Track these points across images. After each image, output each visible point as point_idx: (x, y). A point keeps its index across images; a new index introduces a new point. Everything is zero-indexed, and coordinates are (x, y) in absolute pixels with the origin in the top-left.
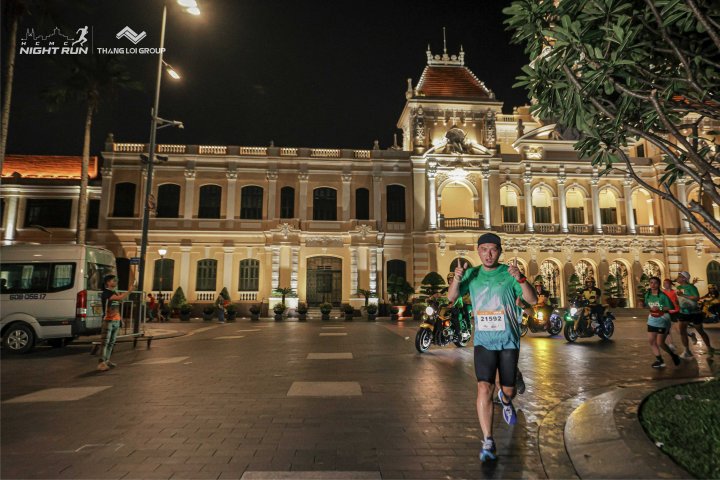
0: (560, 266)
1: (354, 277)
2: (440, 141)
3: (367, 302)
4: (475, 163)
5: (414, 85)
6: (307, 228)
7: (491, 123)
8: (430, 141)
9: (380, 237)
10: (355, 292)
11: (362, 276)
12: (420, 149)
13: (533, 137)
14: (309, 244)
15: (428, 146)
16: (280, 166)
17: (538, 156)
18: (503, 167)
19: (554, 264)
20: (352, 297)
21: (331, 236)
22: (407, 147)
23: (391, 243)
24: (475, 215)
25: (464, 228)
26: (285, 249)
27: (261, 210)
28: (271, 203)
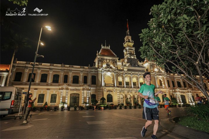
0: (132, 96)
1: (83, 99)
2: (104, 66)
3: (86, 105)
4: (113, 71)
5: (99, 52)
6: (71, 86)
7: (116, 62)
8: (102, 65)
9: (90, 88)
10: (83, 103)
11: (85, 98)
12: (100, 67)
13: (125, 66)
14: (71, 90)
15: (102, 66)
16: (64, 70)
17: (126, 70)
18: (119, 72)
19: (131, 95)
20: (82, 104)
21: (77, 88)
22: (96, 66)
23: (93, 90)
24: (113, 83)
25: (110, 86)
26: (64, 91)
27: (58, 81)
28: (61, 79)
